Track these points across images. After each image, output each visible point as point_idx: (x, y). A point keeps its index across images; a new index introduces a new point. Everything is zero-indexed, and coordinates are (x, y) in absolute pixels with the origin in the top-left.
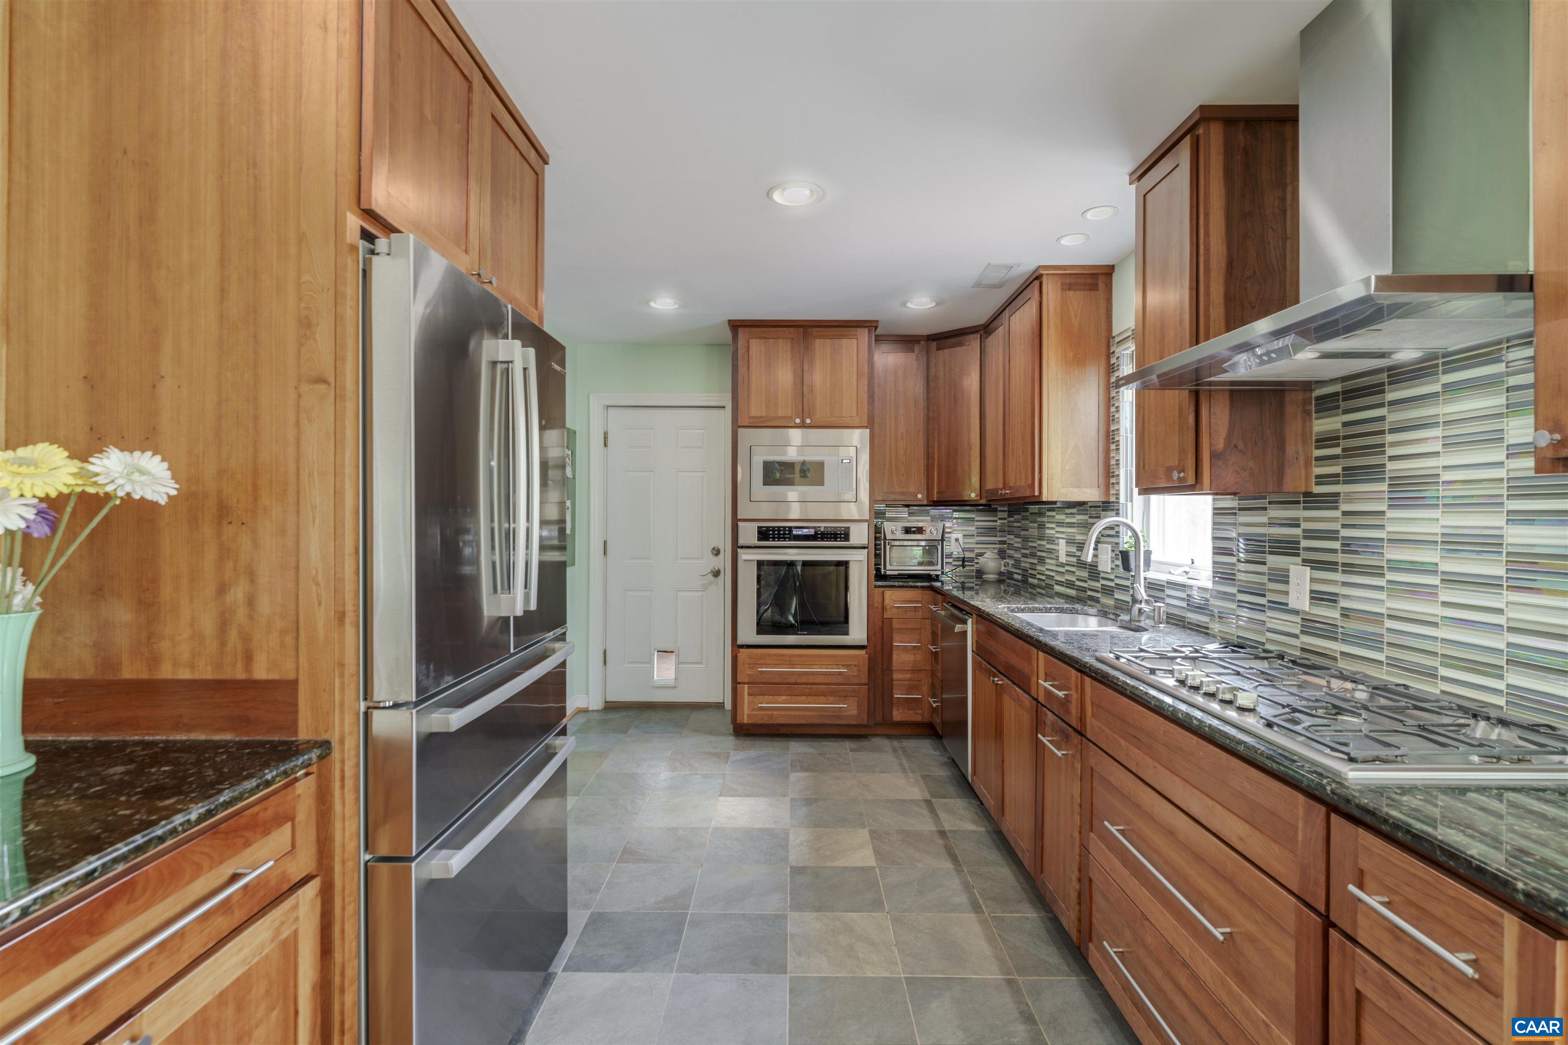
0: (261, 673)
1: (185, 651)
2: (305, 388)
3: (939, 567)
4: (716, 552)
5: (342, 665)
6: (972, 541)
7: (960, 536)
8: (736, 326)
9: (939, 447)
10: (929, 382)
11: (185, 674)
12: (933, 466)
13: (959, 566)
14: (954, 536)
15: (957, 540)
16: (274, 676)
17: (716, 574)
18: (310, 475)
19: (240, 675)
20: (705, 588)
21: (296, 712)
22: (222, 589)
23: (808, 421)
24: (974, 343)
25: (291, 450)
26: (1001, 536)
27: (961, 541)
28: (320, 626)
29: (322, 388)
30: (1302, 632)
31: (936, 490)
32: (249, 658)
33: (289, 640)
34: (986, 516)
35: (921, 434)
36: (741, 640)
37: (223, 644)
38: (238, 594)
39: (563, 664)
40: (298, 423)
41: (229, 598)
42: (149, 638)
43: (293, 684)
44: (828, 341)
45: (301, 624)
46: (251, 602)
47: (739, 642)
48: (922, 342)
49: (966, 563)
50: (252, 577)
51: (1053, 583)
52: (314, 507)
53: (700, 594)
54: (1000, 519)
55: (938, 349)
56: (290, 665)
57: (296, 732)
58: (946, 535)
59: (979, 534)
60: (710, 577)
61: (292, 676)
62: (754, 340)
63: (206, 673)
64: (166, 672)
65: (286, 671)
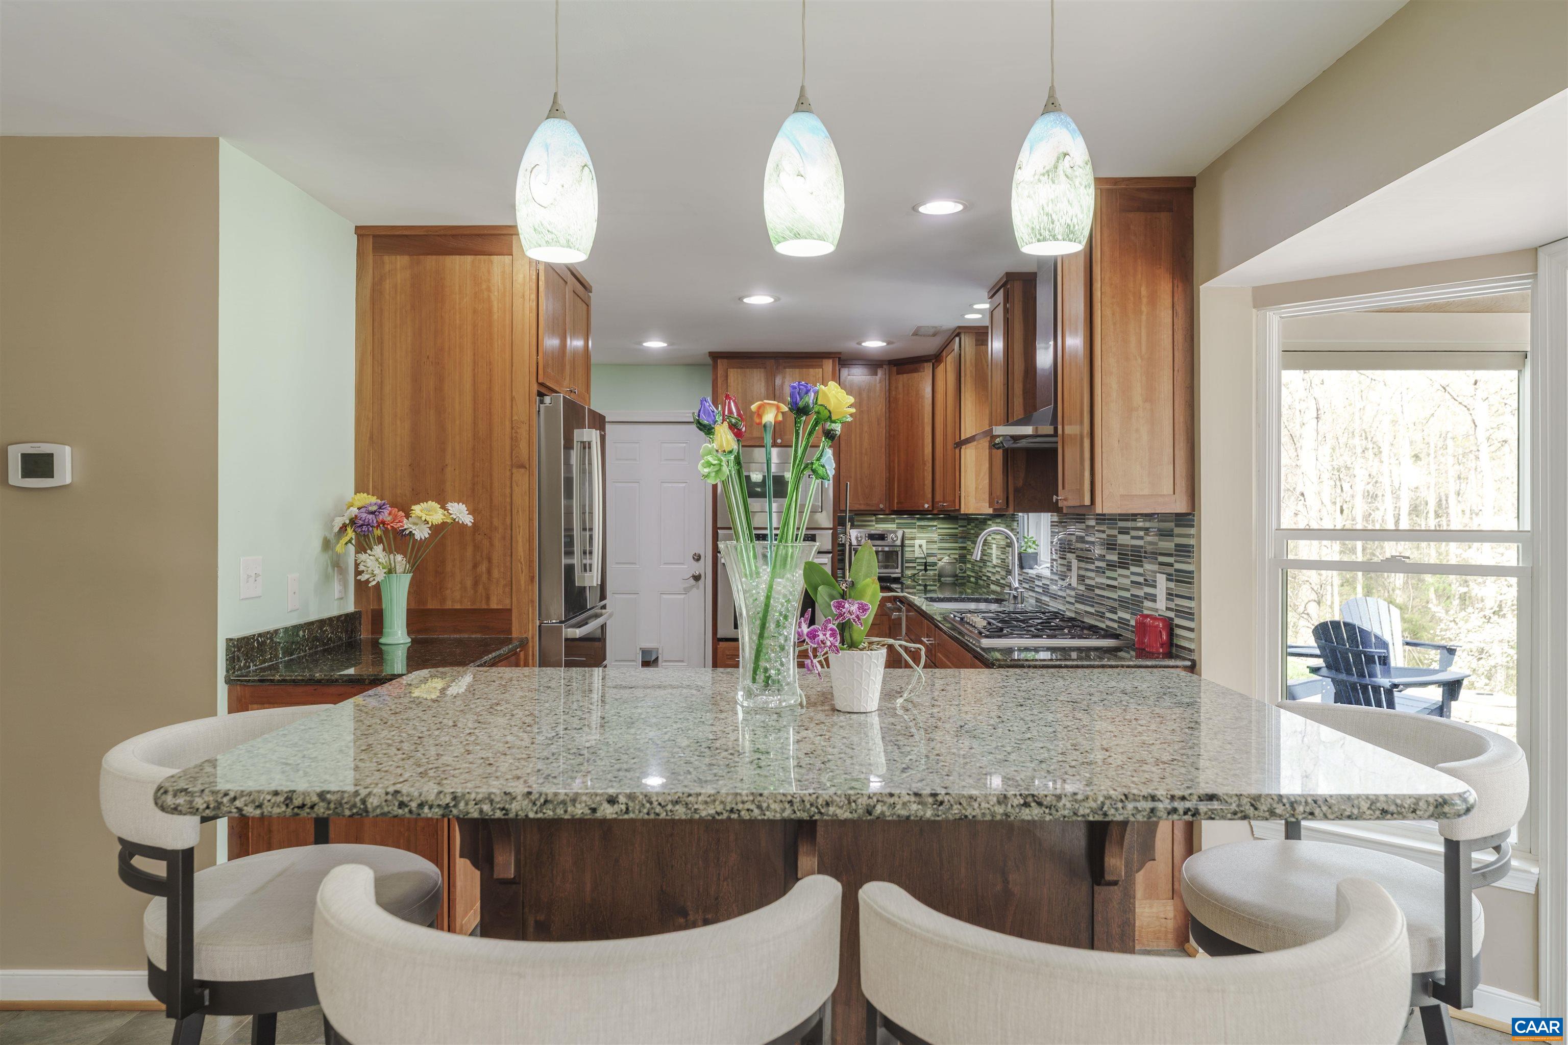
0: (494, 605)
1: (457, 595)
2: (514, 470)
3: (899, 570)
4: (697, 558)
5: (533, 601)
6: (935, 546)
7: (923, 542)
8: (716, 356)
9: (899, 462)
10: (891, 402)
11: (458, 606)
12: (894, 478)
13: (921, 570)
14: (917, 542)
15: (920, 546)
16: (500, 607)
17: (697, 578)
18: (518, 512)
19: (484, 606)
20: (687, 591)
21: (511, 624)
22: (475, 566)
23: (779, 441)
24: (928, 367)
25: (508, 500)
26: (962, 543)
27: (924, 547)
28: (522, 582)
29: (523, 470)
30: (1076, 601)
31: (896, 501)
32: (488, 598)
33: (507, 589)
34: (948, 524)
35: (883, 449)
36: (720, 635)
37: (476, 592)
38: (483, 568)
39: (603, 627)
40: (511, 487)
41: (479, 570)
42: (440, 589)
43: (510, 611)
44: (797, 370)
45: (514, 582)
46: (489, 572)
47: (719, 636)
48: (884, 366)
49: (928, 568)
50: (490, 560)
51: (989, 582)
52: (519, 527)
53: (683, 596)
54: (960, 526)
55: (898, 373)
56: (508, 601)
57: (511, 633)
58: (907, 542)
59: (942, 541)
60: (692, 581)
61: (509, 607)
62: (732, 370)
63: (468, 605)
64: (449, 605)
65: (506, 604)
